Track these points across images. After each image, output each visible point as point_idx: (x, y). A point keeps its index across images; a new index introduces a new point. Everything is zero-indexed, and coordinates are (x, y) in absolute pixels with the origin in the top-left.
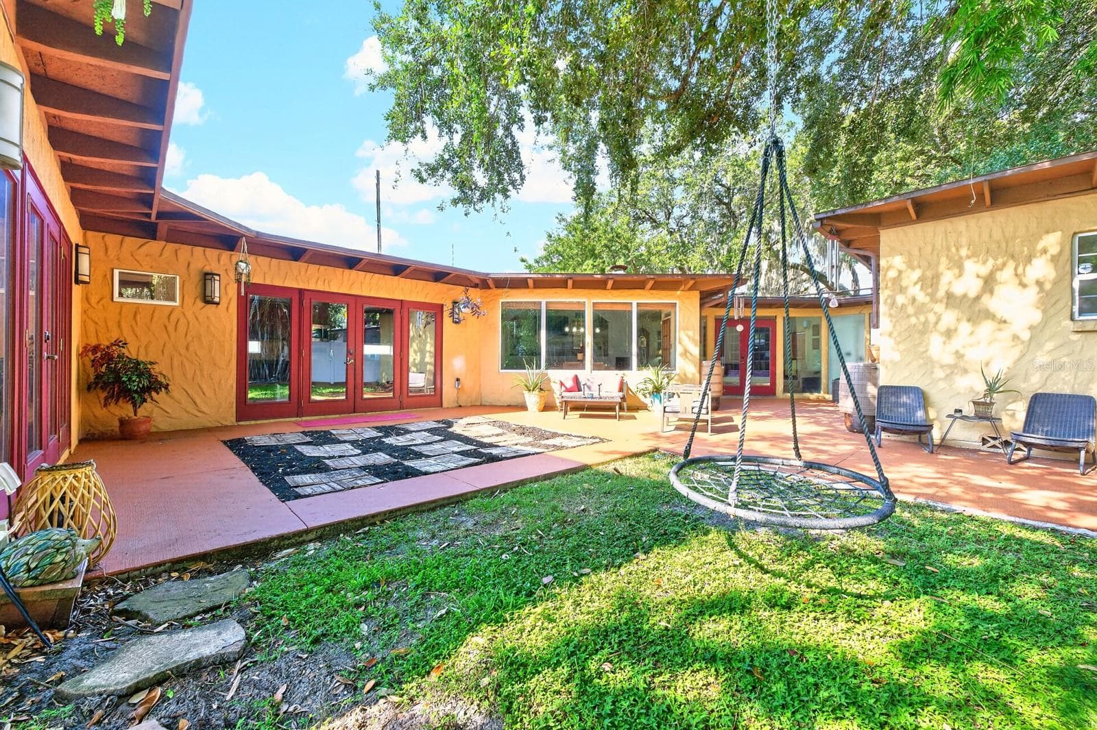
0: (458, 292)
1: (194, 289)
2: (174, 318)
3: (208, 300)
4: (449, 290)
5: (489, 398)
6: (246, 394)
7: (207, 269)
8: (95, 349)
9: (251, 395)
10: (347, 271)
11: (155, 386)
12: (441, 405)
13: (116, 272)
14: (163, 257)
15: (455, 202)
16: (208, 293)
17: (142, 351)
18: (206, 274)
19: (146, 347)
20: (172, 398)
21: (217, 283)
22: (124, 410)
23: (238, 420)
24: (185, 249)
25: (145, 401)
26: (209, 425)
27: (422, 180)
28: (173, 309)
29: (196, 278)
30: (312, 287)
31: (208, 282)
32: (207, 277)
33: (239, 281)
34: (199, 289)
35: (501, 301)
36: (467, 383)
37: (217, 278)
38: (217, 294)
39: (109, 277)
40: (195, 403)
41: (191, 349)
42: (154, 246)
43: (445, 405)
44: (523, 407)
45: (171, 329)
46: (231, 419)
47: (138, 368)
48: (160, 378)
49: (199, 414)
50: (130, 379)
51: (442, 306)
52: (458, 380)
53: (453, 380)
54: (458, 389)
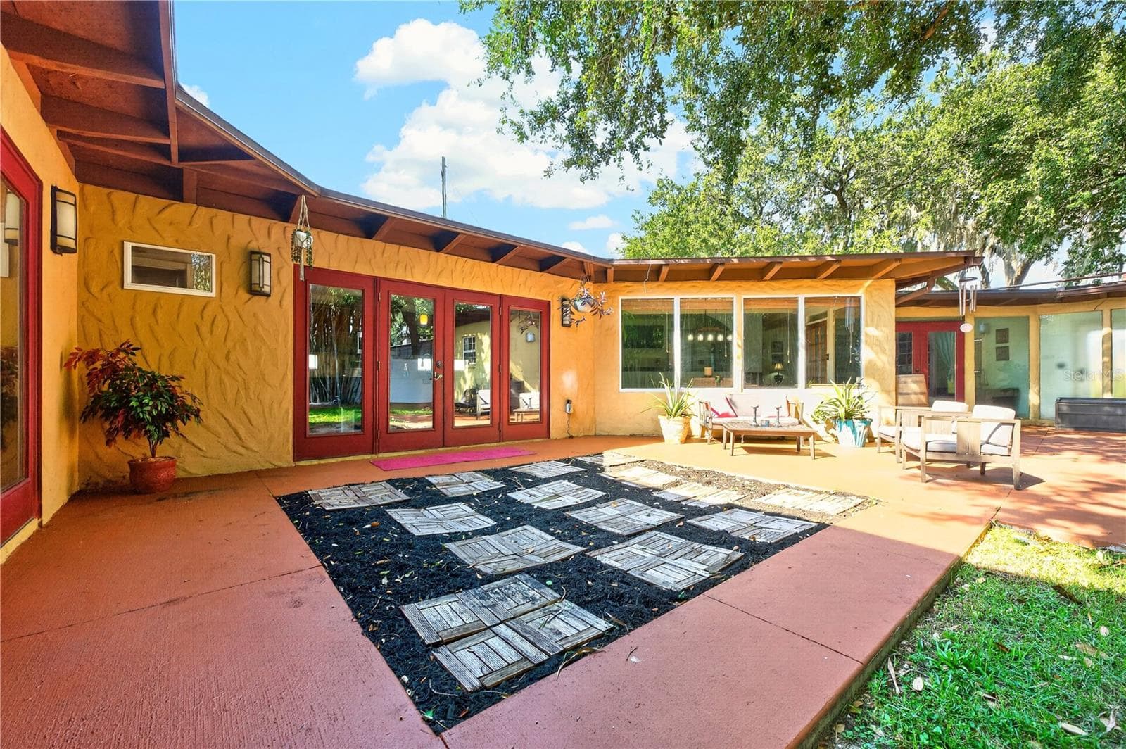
0: (567, 286)
1: (235, 269)
2: (208, 313)
3: (254, 290)
4: (557, 283)
5: (605, 427)
6: (305, 418)
7: (254, 246)
8: (91, 357)
9: (313, 418)
10: (434, 255)
11: (180, 412)
12: (548, 436)
13: (128, 247)
14: (194, 226)
15: (569, 164)
16: (255, 280)
17: (165, 360)
18: (253, 253)
19: (171, 356)
20: (208, 428)
21: (267, 266)
22: (138, 449)
23: (296, 459)
24: (223, 216)
25: (167, 434)
26: (258, 467)
27: (522, 137)
28: (208, 301)
29: (237, 261)
30: (390, 275)
31: (255, 264)
32: (253, 257)
33: (296, 266)
34: (243, 272)
35: (621, 298)
36: (580, 406)
37: (267, 258)
38: (267, 282)
39: (117, 252)
40: (237, 433)
41: (232, 358)
42: (181, 211)
43: (553, 434)
45: (205, 329)
46: (287, 459)
47: (154, 385)
48: (188, 401)
49: (243, 451)
50: (142, 405)
51: (549, 303)
52: (569, 402)
53: (563, 402)
54: (569, 414)
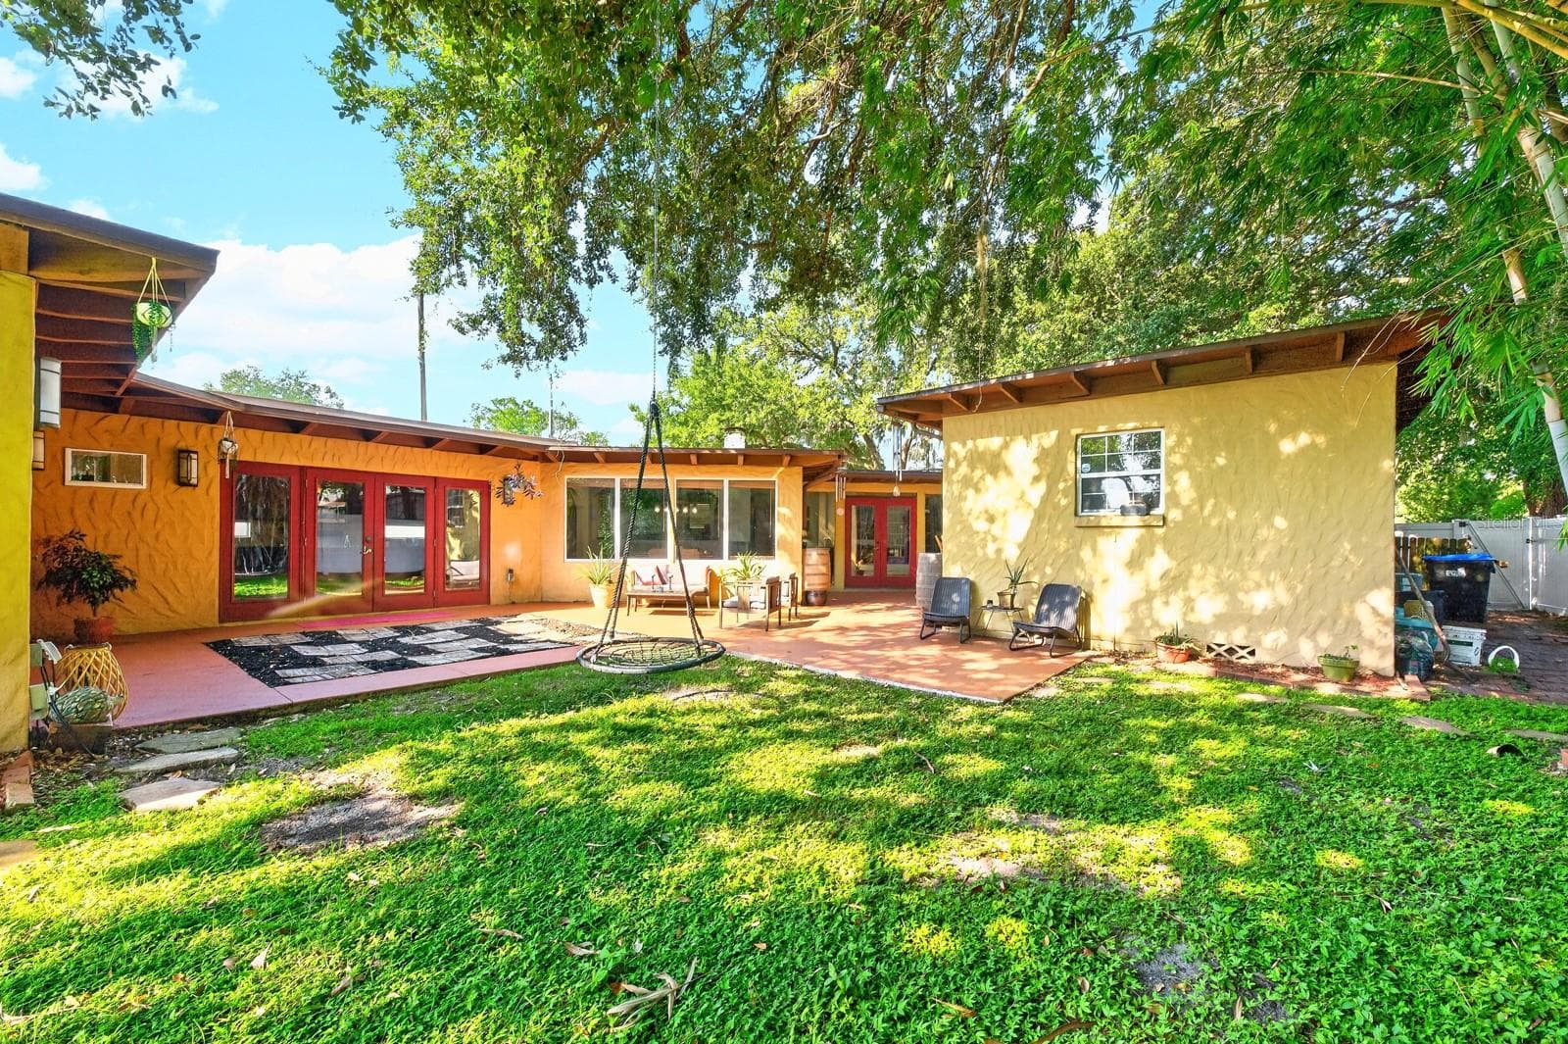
0: (509, 466)
1: (165, 466)
2: (140, 502)
3: (182, 482)
4: (497, 464)
5: (551, 594)
6: (231, 589)
7: (182, 445)
8: (48, 542)
9: (238, 589)
10: (363, 444)
11: (120, 582)
12: (489, 602)
13: (69, 452)
14: (127, 432)
15: (505, 360)
16: (183, 474)
17: (100, 540)
18: (181, 451)
19: (107, 536)
20: (138, 595)
21: (194, 462)
22: (84, 610)
23: (221, 621)
24: (153, 425)
25: (107, 599)
26: (185, 627)
27: (462, 331)
28: (139, 492)
29: (167, 457)
30: (317, 463)
31: (184, 463)
32: (182, 455)
33: (222, 462)
34: (171, 470)
35: (567, 477)
36: (522, 575)
37: (194, 456)
38: (194, 475)
39: (59, 457)
40: (166, 599)
41: (161, 538)
42: (115, 420)
43: (493, 600)
44: (587, 602)
45: (136, 514)
46: (212, 619)
47: (100, 562)
48: (127, 574)
49: (169, 613)
50: (91, 576)
51: (489, 483)
52: (511, 571)
53: (504, 573)
54: (511, 583)
